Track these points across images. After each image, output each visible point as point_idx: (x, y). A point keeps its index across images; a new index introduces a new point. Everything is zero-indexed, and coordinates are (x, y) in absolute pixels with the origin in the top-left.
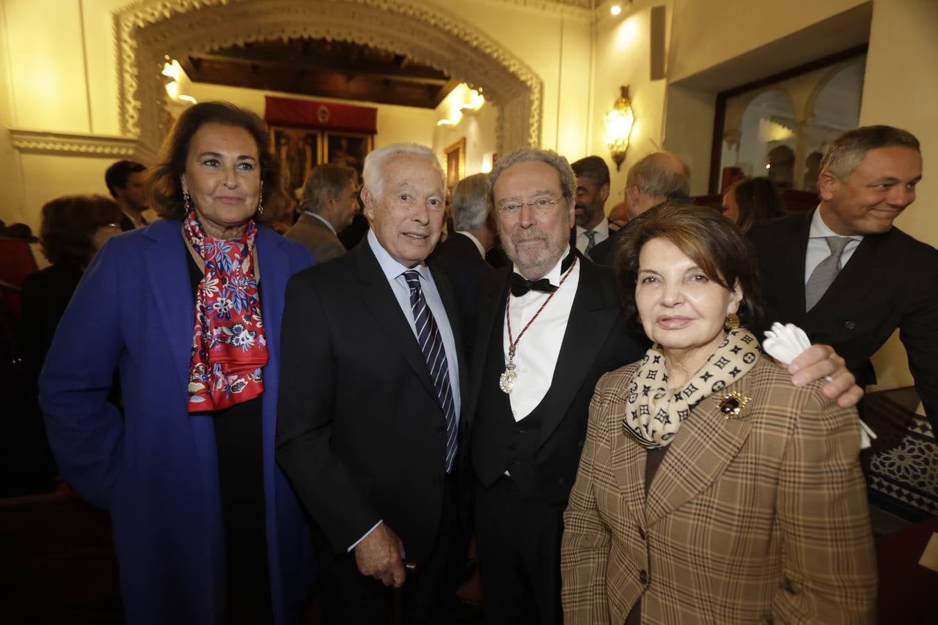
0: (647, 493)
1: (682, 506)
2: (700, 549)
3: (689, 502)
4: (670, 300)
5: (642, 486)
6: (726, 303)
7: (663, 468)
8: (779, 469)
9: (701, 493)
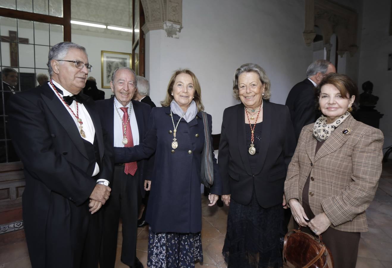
0: (315, 154)
1: (326, 156)
2: (329, 166)
3: (328, 155)
4: (331, 102)
5: (315, 152)
6: (349, 103)
7: (322, 147)
8: (354, 147)
9: (332, 153)
